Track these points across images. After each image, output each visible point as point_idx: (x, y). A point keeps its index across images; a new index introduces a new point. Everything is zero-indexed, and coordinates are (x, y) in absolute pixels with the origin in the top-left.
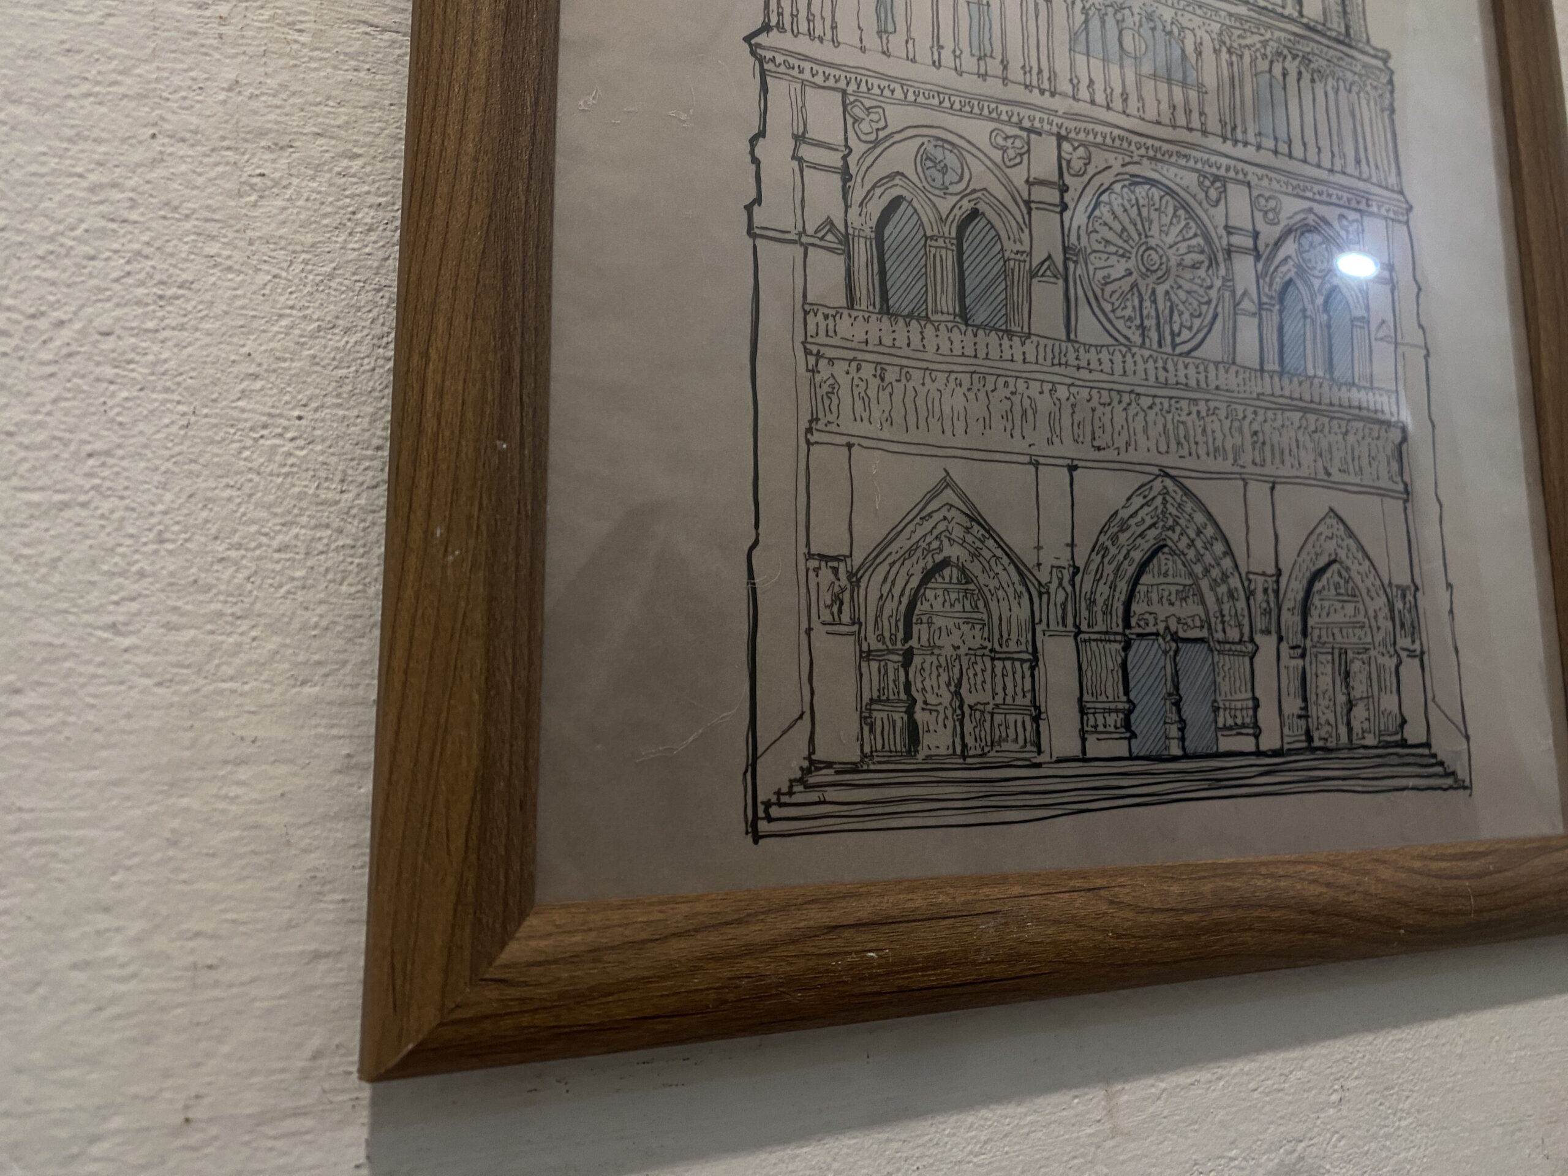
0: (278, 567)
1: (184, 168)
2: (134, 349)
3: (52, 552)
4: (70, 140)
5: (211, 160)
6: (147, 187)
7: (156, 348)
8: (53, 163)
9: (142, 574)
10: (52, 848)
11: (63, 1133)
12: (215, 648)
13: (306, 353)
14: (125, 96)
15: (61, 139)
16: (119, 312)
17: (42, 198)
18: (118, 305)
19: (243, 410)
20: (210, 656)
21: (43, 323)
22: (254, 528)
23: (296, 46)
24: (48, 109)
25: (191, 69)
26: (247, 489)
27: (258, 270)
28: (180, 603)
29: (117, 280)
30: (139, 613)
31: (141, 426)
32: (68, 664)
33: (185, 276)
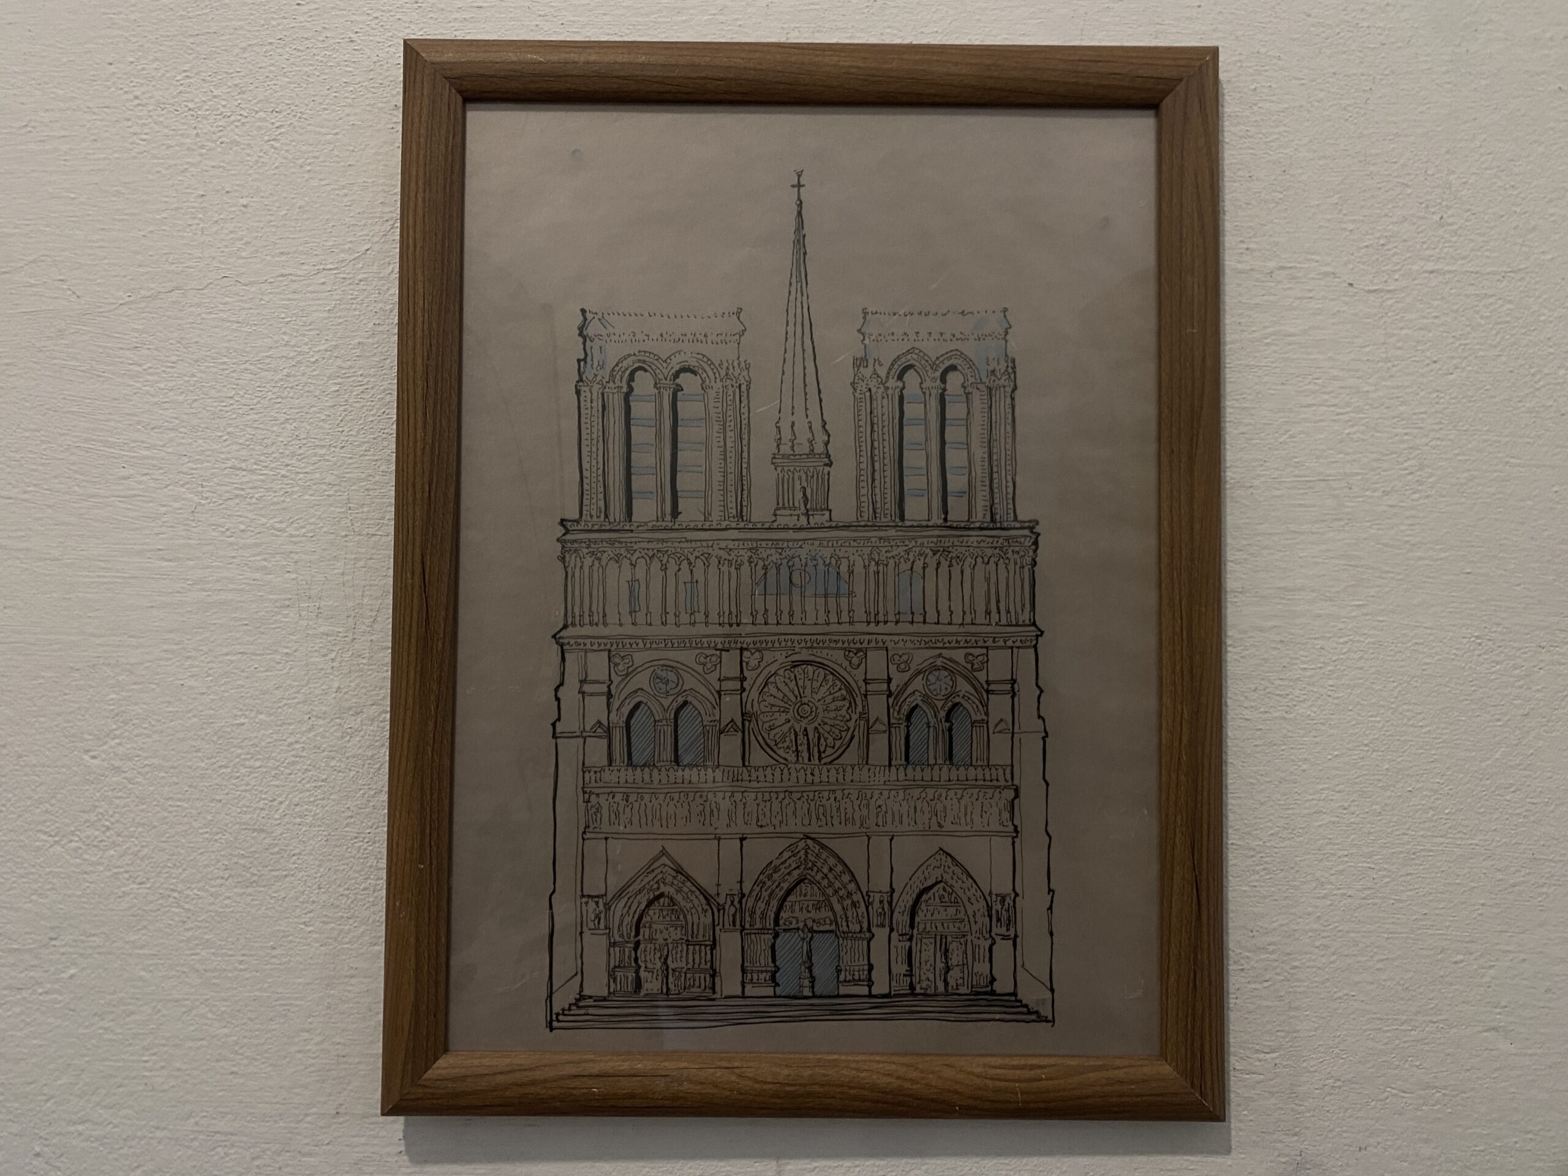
0: (363, 897)
1: (321, 730)
2: (307, 810)
3: (283, 894)
4: (280, 726)
5: (331, 725)
6: (308, 741)
7: (315, 808)
8: (275, 736)
9: (314, 902)
10: (288, 1007)
11: (297, 1112)
12: (341, 931)
13: (371, 804)
14: (299, 703)
15: (277, 726)
16: (301, 795)
17: (272, 752)
18: (301, 793)
19: (347, 832)
20: (339, 934)
21: (275, 803)
22: (353, 881)
23: (361, 666)
24: (272, 714)
25: (322, 685)
26: (350, 864)
27: (350, 770)
28: (328, 914)
29: (299, 782)
30: (313, 918)
31: (311, 842)
32: (290, 938)
33: (324, 777)
